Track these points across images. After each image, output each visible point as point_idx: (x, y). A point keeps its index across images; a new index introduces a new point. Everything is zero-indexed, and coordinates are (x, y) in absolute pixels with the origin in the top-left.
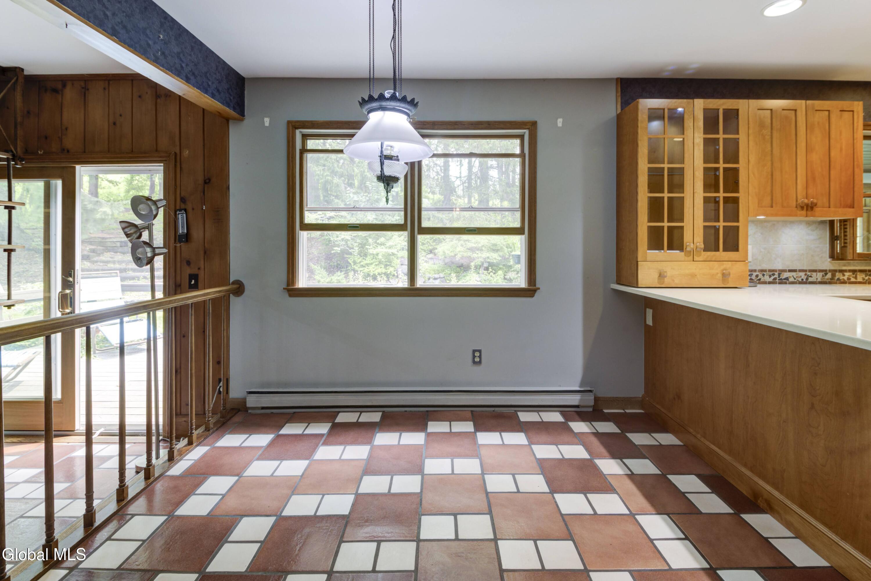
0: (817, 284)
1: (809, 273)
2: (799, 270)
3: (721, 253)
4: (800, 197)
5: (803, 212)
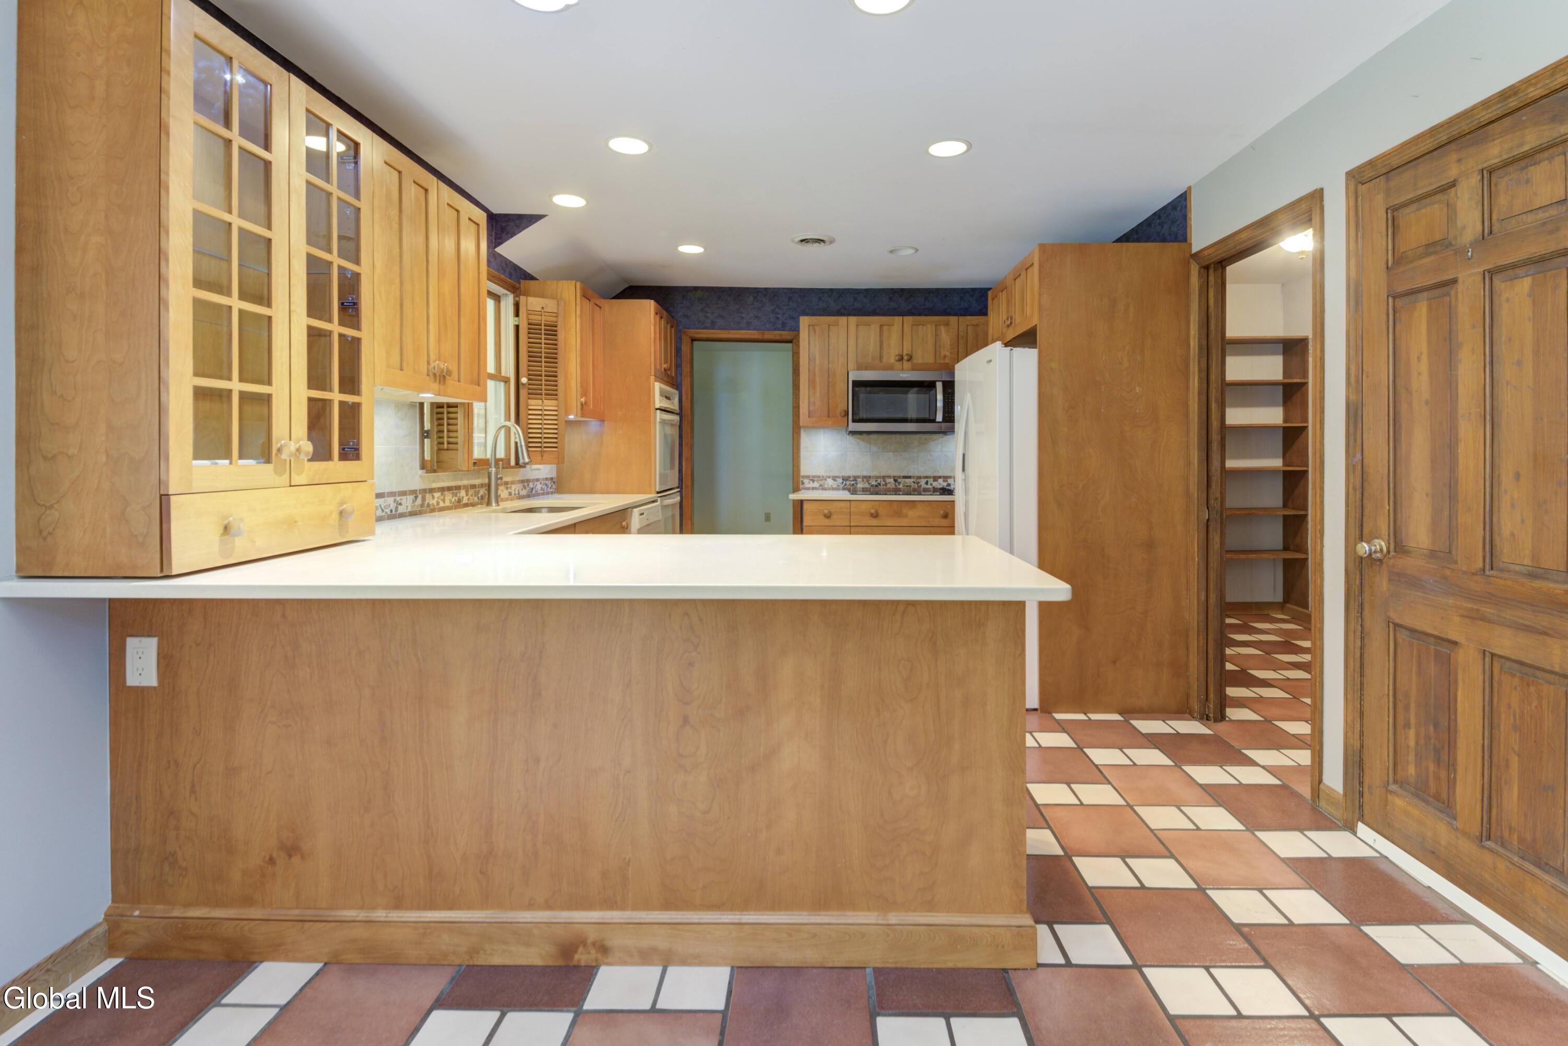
0: (406, 516)
1: (398, 498)
2: (388, 493)
3: (336, 467)
4: (432, 357)
5: (435, 386)
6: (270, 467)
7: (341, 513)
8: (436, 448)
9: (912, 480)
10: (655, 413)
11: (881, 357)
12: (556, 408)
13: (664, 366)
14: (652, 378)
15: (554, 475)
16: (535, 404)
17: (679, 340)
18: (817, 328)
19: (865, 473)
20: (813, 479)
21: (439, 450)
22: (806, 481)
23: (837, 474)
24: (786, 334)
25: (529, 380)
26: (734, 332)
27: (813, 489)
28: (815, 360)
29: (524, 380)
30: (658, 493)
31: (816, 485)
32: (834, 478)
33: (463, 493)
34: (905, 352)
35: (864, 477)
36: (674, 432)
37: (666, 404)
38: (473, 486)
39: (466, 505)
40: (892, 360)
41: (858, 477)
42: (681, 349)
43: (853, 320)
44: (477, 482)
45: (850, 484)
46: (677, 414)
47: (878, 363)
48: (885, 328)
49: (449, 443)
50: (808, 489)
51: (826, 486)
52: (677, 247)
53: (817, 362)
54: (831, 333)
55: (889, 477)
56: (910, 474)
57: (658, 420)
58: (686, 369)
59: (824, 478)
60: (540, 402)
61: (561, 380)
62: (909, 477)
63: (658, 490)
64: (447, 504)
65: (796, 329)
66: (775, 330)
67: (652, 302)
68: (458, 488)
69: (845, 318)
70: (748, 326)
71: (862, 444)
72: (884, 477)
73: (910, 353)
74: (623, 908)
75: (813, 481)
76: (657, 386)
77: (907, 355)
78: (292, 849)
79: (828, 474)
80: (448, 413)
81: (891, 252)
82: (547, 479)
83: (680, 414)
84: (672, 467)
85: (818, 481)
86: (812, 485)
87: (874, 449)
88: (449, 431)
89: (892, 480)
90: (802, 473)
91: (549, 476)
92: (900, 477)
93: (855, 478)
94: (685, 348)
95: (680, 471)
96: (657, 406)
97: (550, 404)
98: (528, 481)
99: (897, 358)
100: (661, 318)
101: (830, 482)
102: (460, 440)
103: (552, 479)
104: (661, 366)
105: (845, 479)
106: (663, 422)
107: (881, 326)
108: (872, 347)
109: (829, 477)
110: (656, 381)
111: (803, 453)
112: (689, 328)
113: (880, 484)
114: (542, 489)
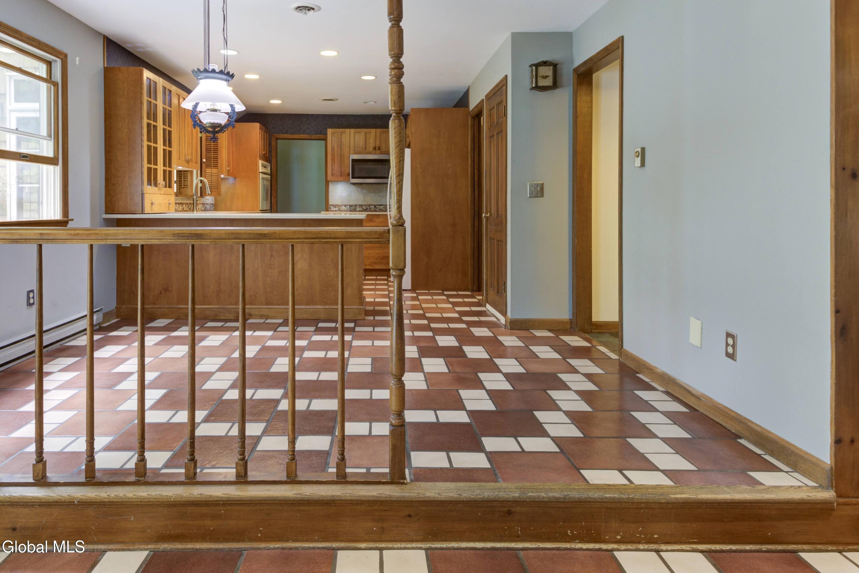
3: (168, 189)
4: (186, 155)
5: (187, 165)
6: (157, 188)
7: (169, 204)
8: (178, 187)
9: (383, 207)
10: (259, 174)
11: (366, 148)
12: (217, 172)
13: (264, 152)
14: (258, 158)
15: (213, 202)
16: (208, 170)
17: (270, 139)
18: (336, 135)
19: (360, 203)
20: (335, 206)
21: (180, 188)
22: (332, 207)
23: (346, 204)
24: (322, 136)
25: (206, 160)
26: (297, 135)
27: (335, 211)
28: (334, 149)
29: (204, 160)
30: (261, 211)
31: (337, 209)
32: (345, 206)
33: (184, 206)
34: (377, 146)
35: (360, 205)
36: (268, 184)
37: (264, 170)
38: (187, 204)
39: (185, 211)
40: (371, 149)
41: (357, 205)
42: (271, 143)
43: (353, 130)
44: (189, 202)
45: (353, 208)
46: (269, 175)
47: (365, 151)
48: (368, 135)
49: (184, 185)
50: (333, 211)
51: (341, 210)
52: (269, 101)
53: (336, 150)
54: (342, 137)
55: (372, 205)
56: (382, 204)
57: (261, 177)
58: (274, 154)
59: (341, 206)
60: (210, 169)
61: (219, 161)
62: (381, 205)
63: (260, 209)
64: (180, 209)
65: (326, 134)
66: (317, 134)
67: (258, 124)
68: (183, 204)
69: (348, 130)
70: (304, 133)
71: (359, 189)
72: (369, 205)
73: (379, 146)
74: (255, 305)
75: (335, 207)
76: (260, 162)
77: (378, 147)
78: (166, 290)
79: (342, 204)
80: (184, 174)
81: (365, 103)
82: (211, 204)
83: (271, 175)
84: (267, 200)
85: (337, 207)
86: (334, 209)
87: (365, 191)
88: (184, 181)
89: (373, 207)
90: (330, 203)
91: (212, 203)
92: (377, 205)
93: (356, 206)
94: (273, 143)
95: (271, 202)
96: (260, 171)
97: (215, 171)
98: (204, 204)
99: (373, 148)
100: (262, 130)
101: (343, 207)
102: (189, 184)
103: (213, 204)
104: (262, 152)
105: (351, 206)
106: (263, 178)
107: (366, 133)
108: (362, 143)
109: (343, 205)
110: (260, 160)
111: (330, 194)
112: (275, 134)
113: (367, 209)
114: (209, 208)
